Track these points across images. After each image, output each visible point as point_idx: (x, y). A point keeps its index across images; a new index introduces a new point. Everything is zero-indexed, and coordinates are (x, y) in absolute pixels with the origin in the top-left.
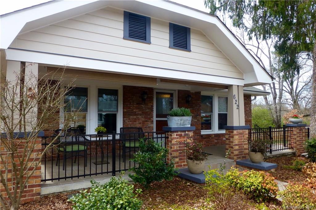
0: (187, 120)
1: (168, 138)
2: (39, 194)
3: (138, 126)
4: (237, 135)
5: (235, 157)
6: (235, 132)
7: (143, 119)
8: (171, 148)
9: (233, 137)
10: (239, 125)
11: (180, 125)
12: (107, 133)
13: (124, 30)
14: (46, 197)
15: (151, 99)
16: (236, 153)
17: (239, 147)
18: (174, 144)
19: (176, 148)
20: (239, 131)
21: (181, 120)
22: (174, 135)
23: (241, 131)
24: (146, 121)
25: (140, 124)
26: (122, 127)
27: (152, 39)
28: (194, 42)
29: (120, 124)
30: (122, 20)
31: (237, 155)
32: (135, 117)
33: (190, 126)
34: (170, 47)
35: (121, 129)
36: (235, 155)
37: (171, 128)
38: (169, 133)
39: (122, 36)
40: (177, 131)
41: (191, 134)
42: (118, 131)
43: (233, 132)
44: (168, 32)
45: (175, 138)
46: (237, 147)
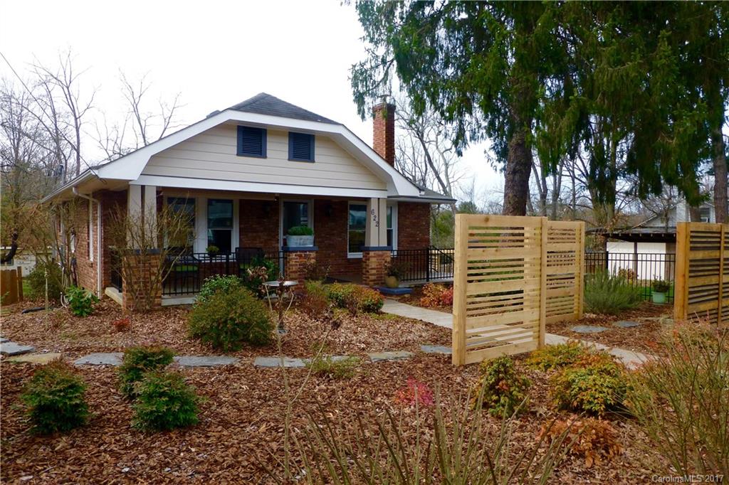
0: (308, 239)
1: (286, 258)
2: (160, 305)
3: (259, 245)
4: (374, 257)
5: (372, 283)
6: (372, 254)
7: (266, 238)
8: (289, 269)
9: (369, 260)
10: (377, 246)
11: (300, 244)
12: (221, 253)
13: (238, 147)
14: (166, 308)
15: (277, 212)
16: (373, 278)
17: (377, 271)
18: (292, 265)
19: (294, 269)
20: (377, 252)
21: (301, 239)
22: (293, 255)
23: (380, 253)
24: (270, 240)
25: (262, 243)
26: (238, 246)
27: (269, 153)
28: (319, 151)
29: (235, 243)
30: (236, 135)
31: (374, 280)
32: (255, 234)
33: (311, 246)
34: (289, 160)
35: (236, 248)
36: (371, 281)
37: (289, 248)
38: (288, 254)
39: (236, 153)
40: (297, 252)
41: (313, 255)
42: (233, 250)
43: (369, 254)
44: (287, 142)
45: (294, 259)
46: (374, 272)
